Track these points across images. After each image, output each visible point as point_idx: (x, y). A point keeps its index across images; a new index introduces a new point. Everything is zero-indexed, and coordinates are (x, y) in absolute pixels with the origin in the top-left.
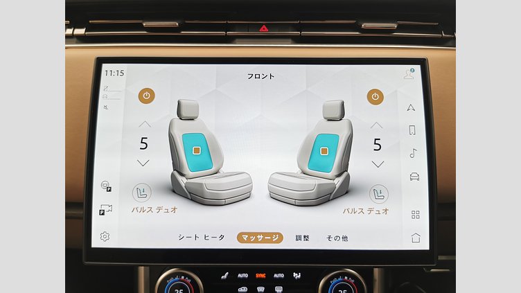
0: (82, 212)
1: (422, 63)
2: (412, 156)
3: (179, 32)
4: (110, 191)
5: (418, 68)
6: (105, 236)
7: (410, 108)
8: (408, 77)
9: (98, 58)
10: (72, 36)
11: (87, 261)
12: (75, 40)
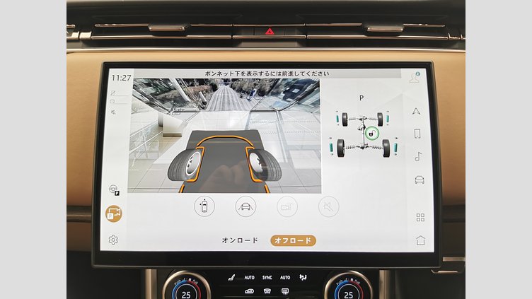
0: (90, 215)
1: (428, 66)
2: (417, 159)
3: (185, 36)
4: (118, 195)
5: (423, 71)
6: (114, 239)
7: (416, 111)
8: (414, 80)
9: (104, 63)
10: (78, 40)
11: (96, 264)
12: (81, 44)
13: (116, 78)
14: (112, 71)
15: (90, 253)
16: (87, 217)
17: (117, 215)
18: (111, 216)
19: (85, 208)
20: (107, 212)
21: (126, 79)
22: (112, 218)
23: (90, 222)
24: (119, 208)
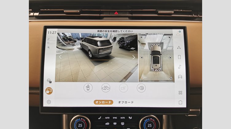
0: (39, 91)
1: (184, 28)
2: (179, 68)
3: (80, 15)
4: (51, 83)
5: (182, 30)
6: (49, 102)
7: (179, 48)
8: (178, 34)
9: (45, 26)
10: (33, 16)
11: (41, 112)
12: (34, 18)
13: (50, 33)
14: (48, 30)
15: (39, 107)
16: (38, 92)
17: (50, 92)
18: (48, 92)
19: (37, 88)
20: (46, 90)
21: (54, 33)
22: (48, 93)
23: (39, 94)
24: (51, 88)
